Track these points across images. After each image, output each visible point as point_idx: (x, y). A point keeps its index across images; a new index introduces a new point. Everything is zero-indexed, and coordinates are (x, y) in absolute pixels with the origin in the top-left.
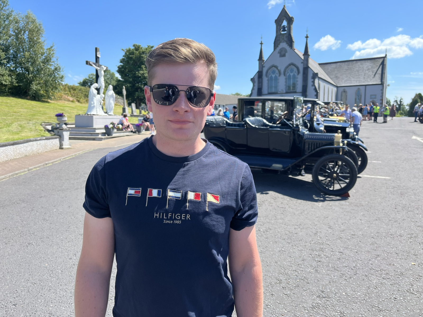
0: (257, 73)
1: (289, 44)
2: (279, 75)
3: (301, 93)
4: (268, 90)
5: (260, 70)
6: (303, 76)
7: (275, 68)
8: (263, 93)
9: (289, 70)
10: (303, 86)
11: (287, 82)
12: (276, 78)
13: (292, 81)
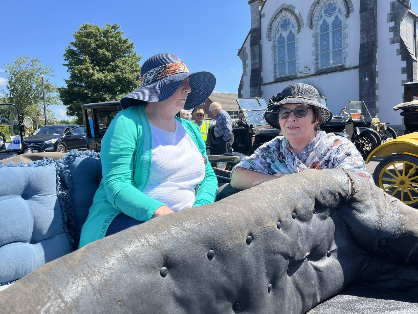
0: (250, 35)
2: (297, 28)
3: (357, 70)
4: (275, 72)
5: (255, 26)
6: (362, 18)
7: (287, 13)
8: (265, 81)
9: (323, 10)
10: (363, 47)
11: (319, 43)
12: (291, 37)
13: (333, 39)
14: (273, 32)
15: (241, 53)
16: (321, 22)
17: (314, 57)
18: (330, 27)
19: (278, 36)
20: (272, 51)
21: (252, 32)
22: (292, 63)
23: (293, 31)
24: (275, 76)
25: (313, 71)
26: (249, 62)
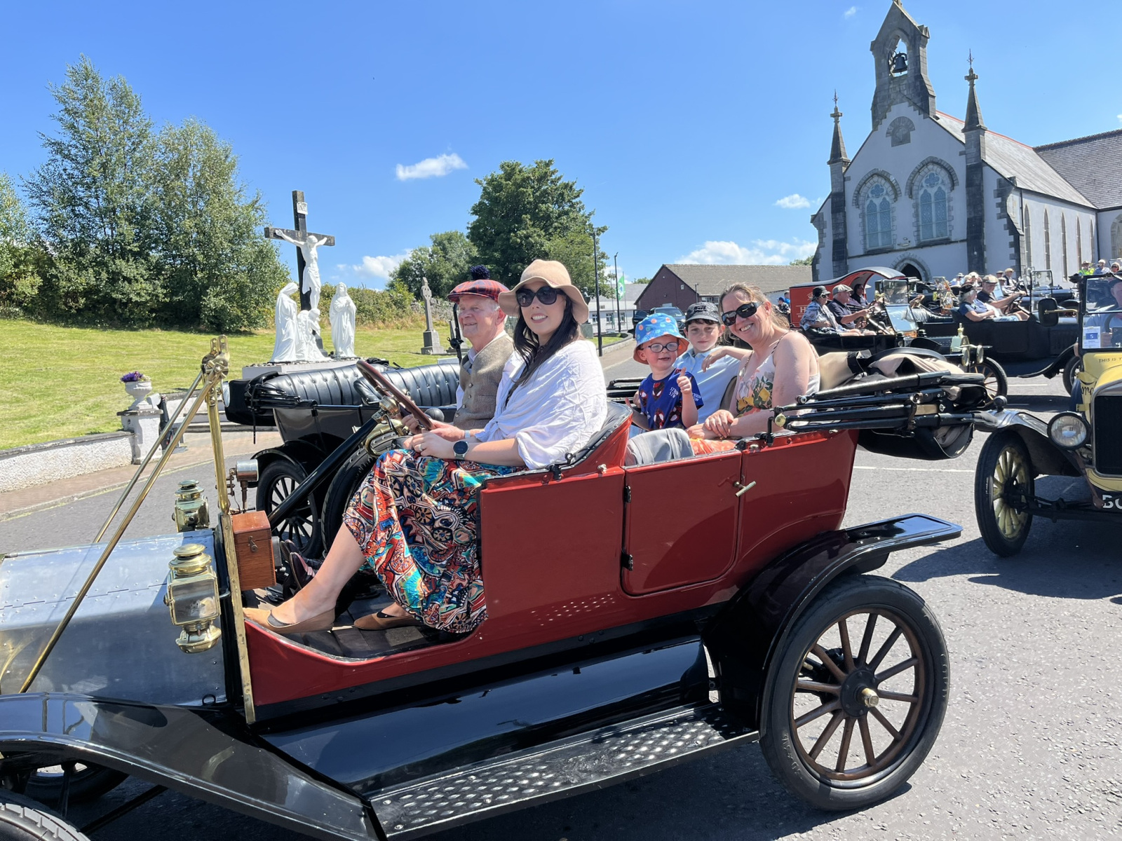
0: (830, 200)
1: (919, 104)
2: (893, 196)
3: (965, 243)
4: (865, 244)
5: (838, 190)
6: (968, 193)
7: (880, 179)
8: (850, 255)
9: (924, 179)
10: (970, 221)
11: (920, 213)
12: (885, 206)
13: (936, 210)
14: (861, 198)
15: (816, 220)
16: (921, 192)
17: (915, 229)
18: (933, 199)
19: (868, 202)
20: (860, 220)
21: (832, 196)
22: (887, 233)
23: (888, 199)
24: (865, 248)
25: (914, 244)
26: (829, 231)
